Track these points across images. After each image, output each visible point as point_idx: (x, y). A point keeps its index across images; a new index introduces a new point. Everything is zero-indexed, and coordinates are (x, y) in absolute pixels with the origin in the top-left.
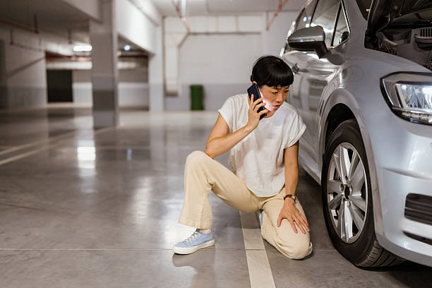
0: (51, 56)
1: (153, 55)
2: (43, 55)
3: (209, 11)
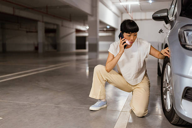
0: (78, 31)
1: (117, 29)
2: (74, 30)
3: (142, 10)
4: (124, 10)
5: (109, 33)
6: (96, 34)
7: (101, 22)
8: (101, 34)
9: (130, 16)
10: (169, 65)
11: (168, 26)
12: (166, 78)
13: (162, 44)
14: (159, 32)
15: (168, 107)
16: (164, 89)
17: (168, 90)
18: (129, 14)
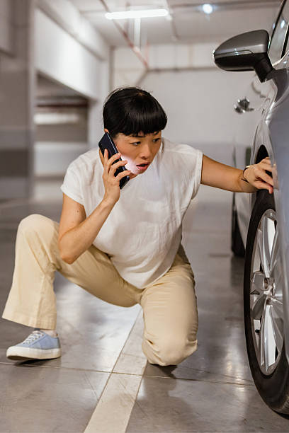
1: (95, 102)
3: (177, 36)
4: (120, 36)
5: (68, 113)
6: (27, 118)
7: (43, 79)
8: (42, 118)
9: (140, 57)
10: (272, 219)
11: (268, 87)
12: (262, 262)
13: (248, 151)
14: (238, 110)
15: (266, 359)
16: (255, 298)
17: (268, 302)
18: (137, 49)
